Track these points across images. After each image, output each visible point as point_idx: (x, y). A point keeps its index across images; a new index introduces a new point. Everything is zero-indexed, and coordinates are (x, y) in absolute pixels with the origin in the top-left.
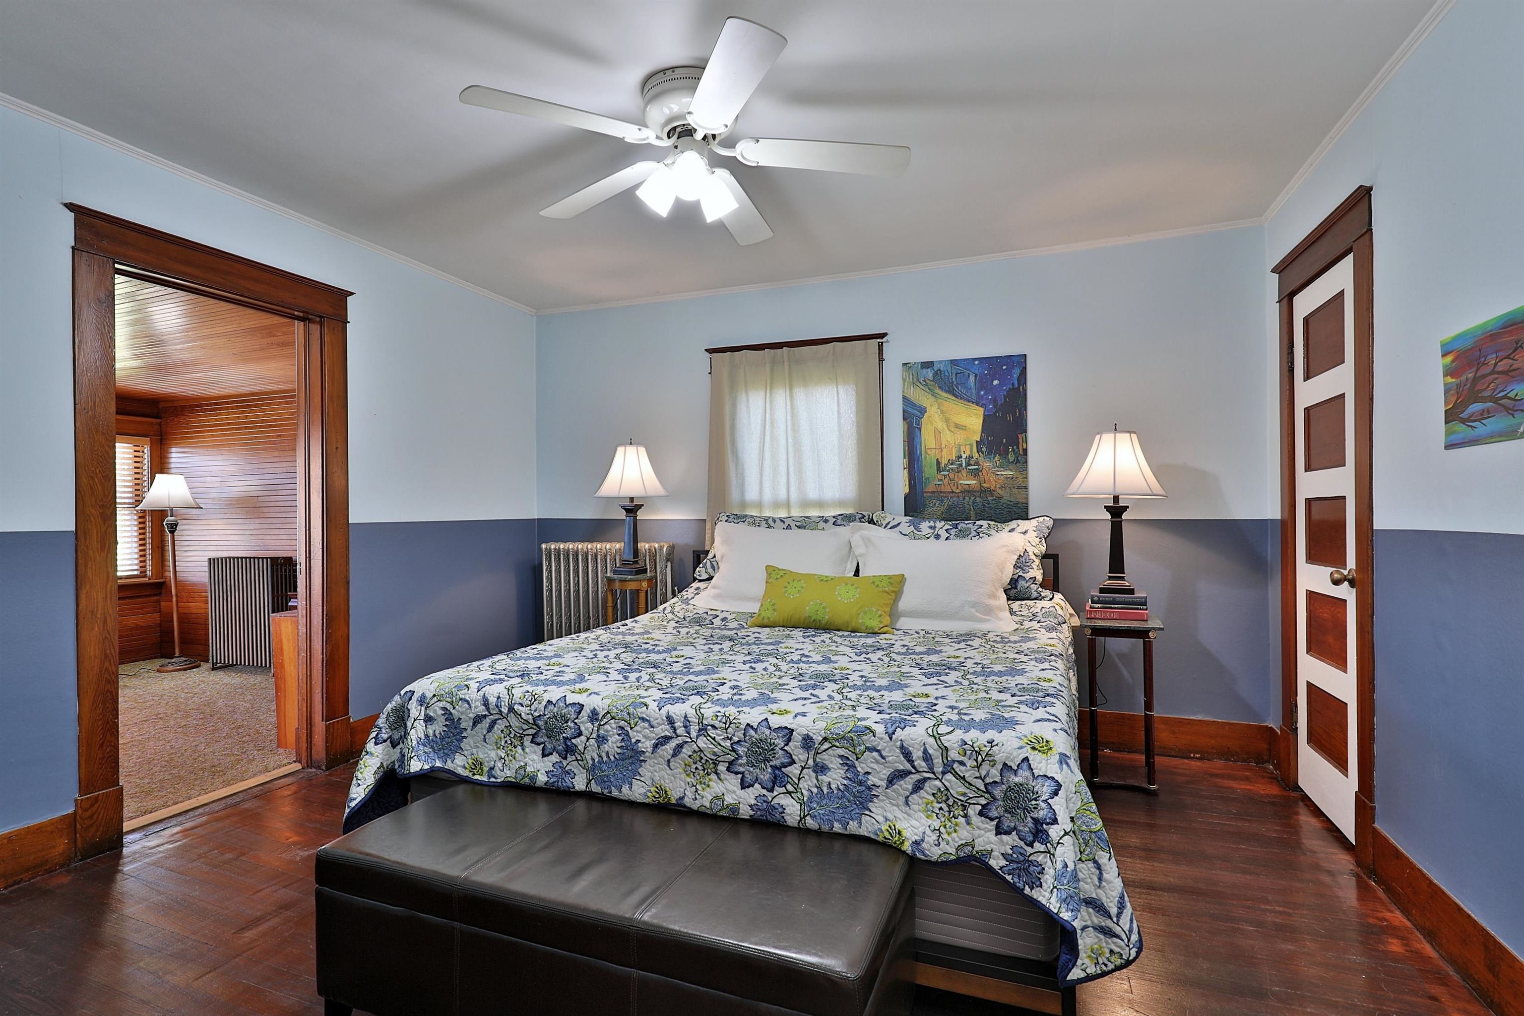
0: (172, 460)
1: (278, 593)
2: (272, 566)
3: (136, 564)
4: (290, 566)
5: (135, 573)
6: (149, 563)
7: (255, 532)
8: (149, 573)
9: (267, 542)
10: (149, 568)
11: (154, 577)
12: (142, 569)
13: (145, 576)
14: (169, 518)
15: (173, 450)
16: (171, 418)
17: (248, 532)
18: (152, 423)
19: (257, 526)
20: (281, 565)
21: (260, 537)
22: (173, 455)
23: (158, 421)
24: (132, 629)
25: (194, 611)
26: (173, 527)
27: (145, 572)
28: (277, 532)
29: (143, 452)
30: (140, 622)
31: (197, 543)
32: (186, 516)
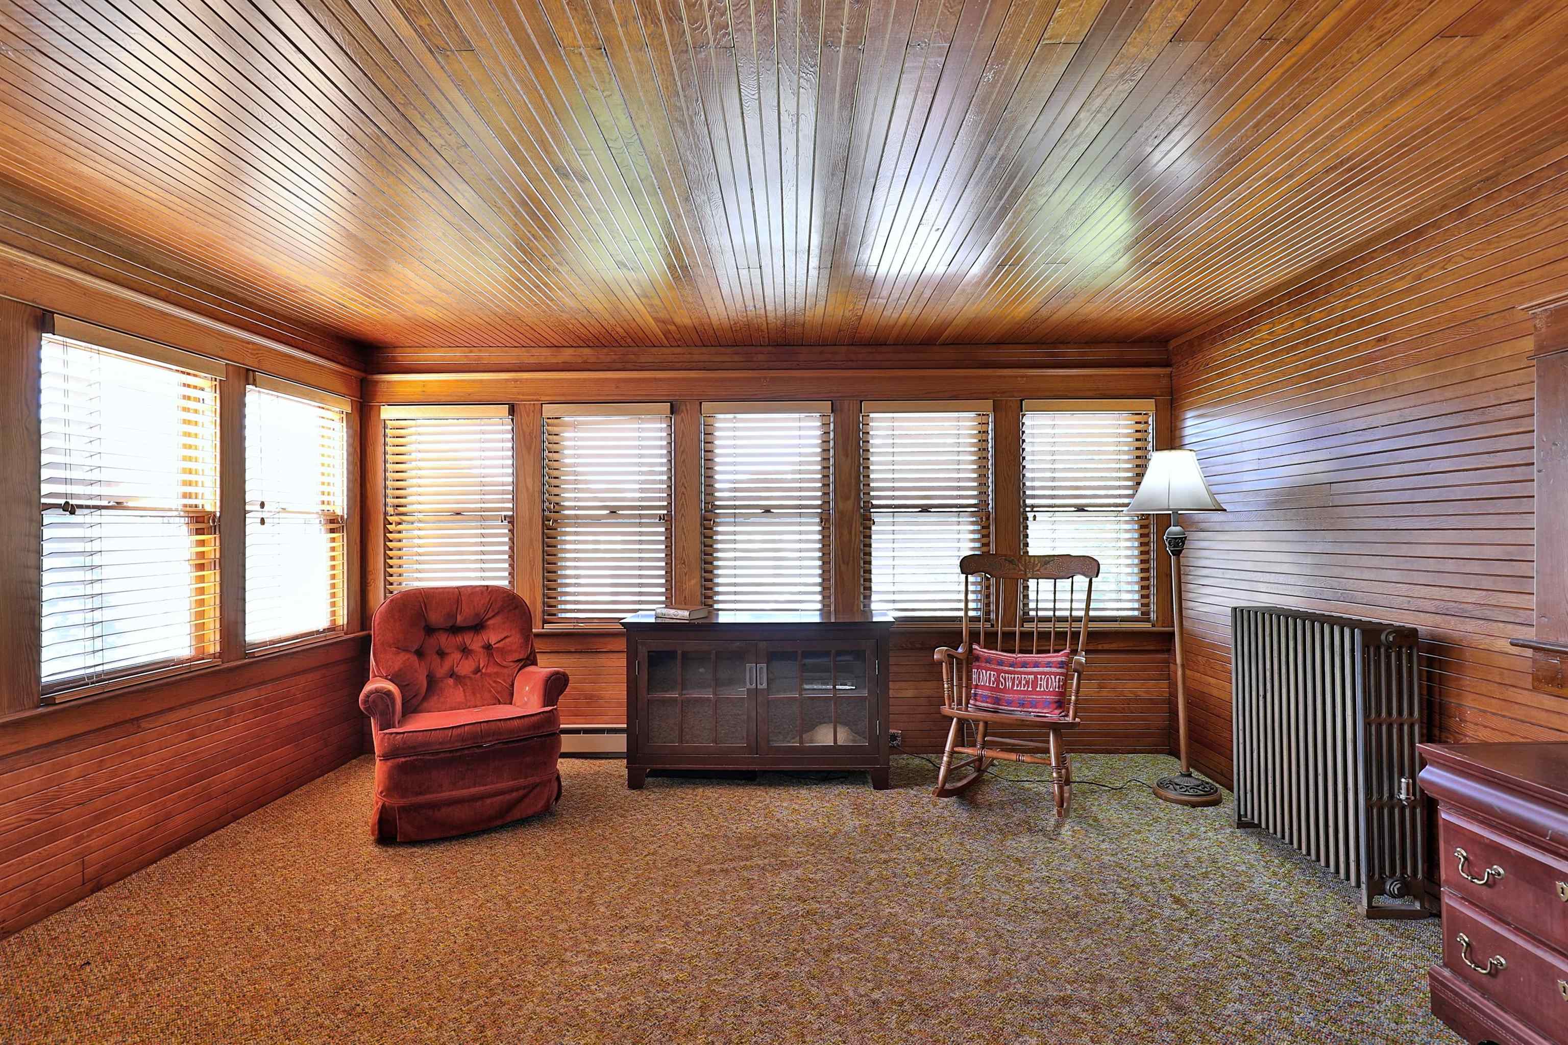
0: (1187, 431)
1: (1379, 713)
2: (1365, 647)
3: (1137, 601)
4: (1410, 648)
5: (1136, 613)
6: (1153, 599)
7: (1325, 559)
8: (1153, 616)
9: (1350, 584)
10: (1153, 607)
11: (1160, 623)
12: (1144, 609)
13: (1148, 620)
14: (1173, 529)
15: (1189, 414)
16: (1184, 362)
17: (1309, 559)
18: (1158, 376)
19: (1329, 548)
20: (1388, 647)
21: (1336, 571)
22: (1189, 423)
23: (1168, 370)
24: (1129, 701)
25: (1215, 692)
26: (1179, 544)
27: (1148, 613)
28: (1376, 561)
29: (1146, 423)
30: (1142, 693)
31: (1219, 573)
32: (1203, 526)
